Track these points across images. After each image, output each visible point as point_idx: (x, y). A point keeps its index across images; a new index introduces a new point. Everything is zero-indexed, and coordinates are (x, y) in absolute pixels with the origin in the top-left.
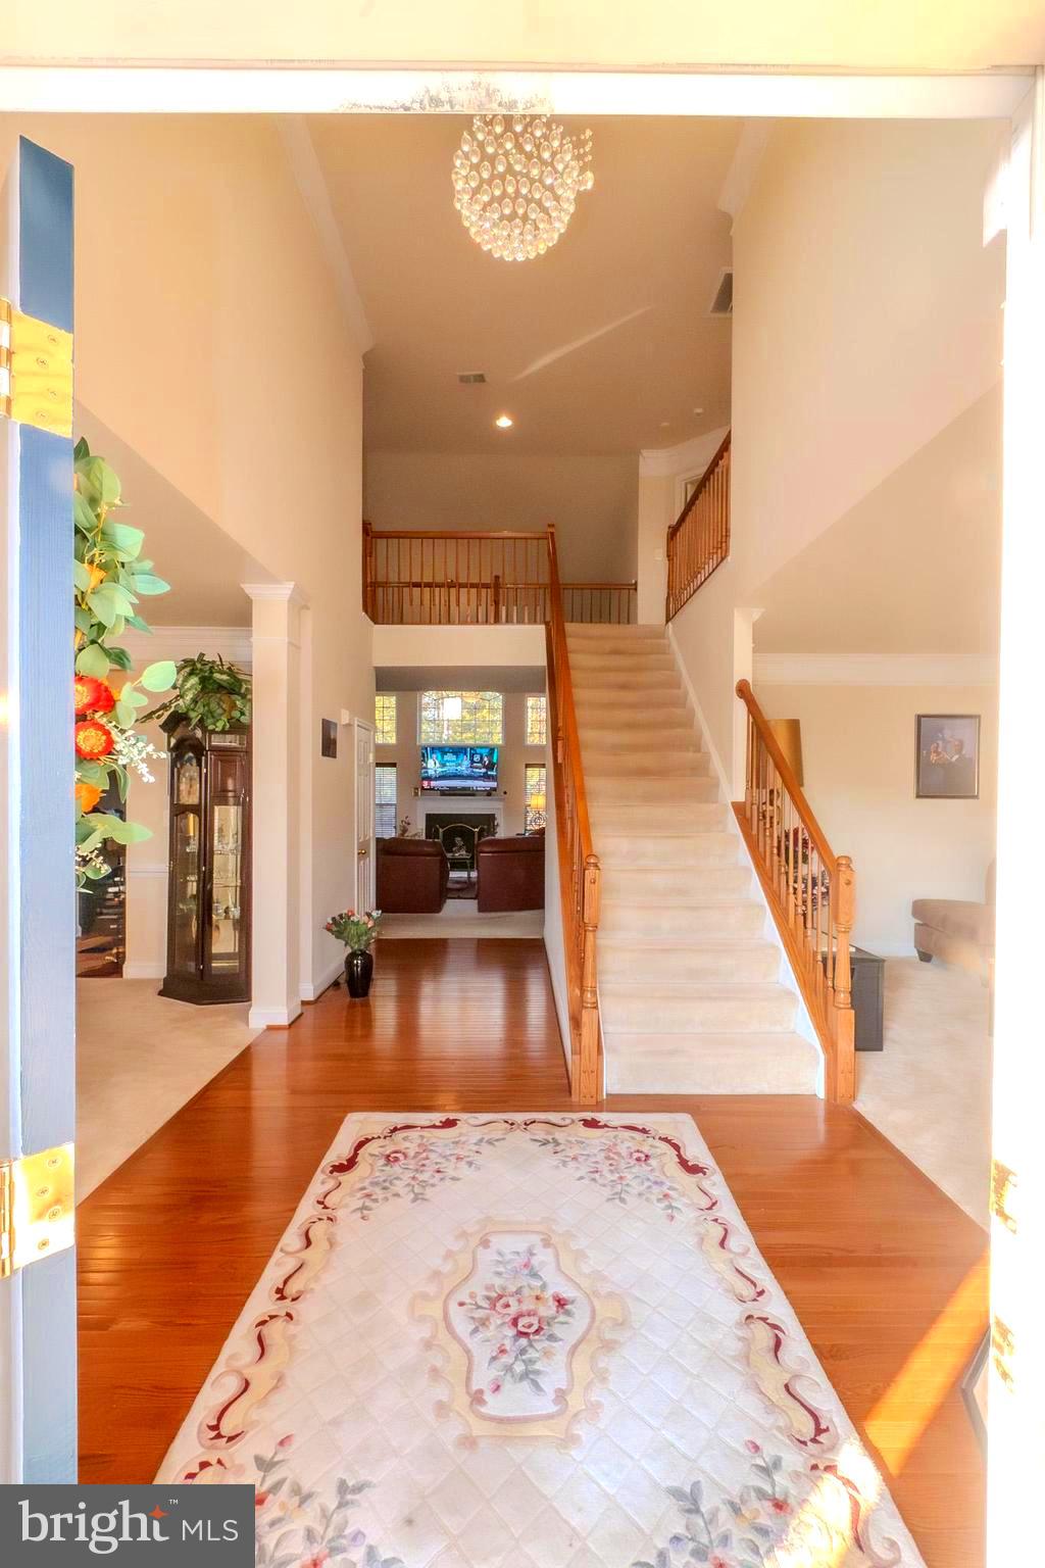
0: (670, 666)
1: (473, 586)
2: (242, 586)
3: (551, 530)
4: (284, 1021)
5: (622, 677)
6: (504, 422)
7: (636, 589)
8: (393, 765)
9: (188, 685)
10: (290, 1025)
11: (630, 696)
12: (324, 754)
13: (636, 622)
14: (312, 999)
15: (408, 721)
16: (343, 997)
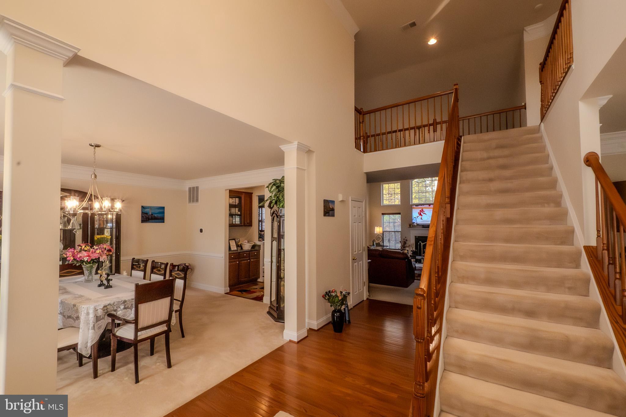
0: (543, 149)
1: (412, 128)
2: (280, 147)
3: (455, 87)
4: (296, 340)
5: (501, 161)
6: (432, 41)
7: (525, 109)
8: (399, 214)
9: (272, 190)
10: (298, 342)
11: (507, 173)
12: (324, 216)
13: (526, 125)
14: (316, 329)
15: (406, 194)
16: (330, 330)
